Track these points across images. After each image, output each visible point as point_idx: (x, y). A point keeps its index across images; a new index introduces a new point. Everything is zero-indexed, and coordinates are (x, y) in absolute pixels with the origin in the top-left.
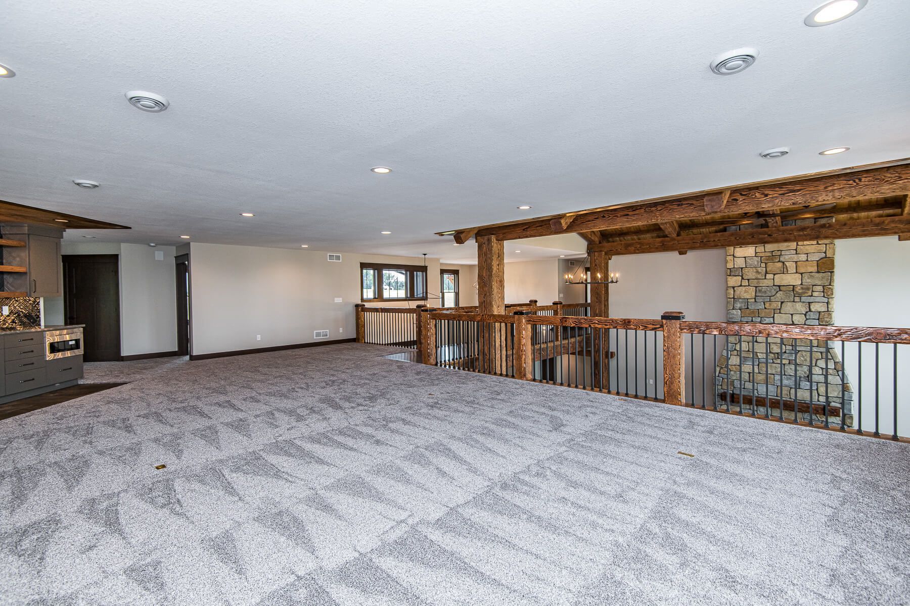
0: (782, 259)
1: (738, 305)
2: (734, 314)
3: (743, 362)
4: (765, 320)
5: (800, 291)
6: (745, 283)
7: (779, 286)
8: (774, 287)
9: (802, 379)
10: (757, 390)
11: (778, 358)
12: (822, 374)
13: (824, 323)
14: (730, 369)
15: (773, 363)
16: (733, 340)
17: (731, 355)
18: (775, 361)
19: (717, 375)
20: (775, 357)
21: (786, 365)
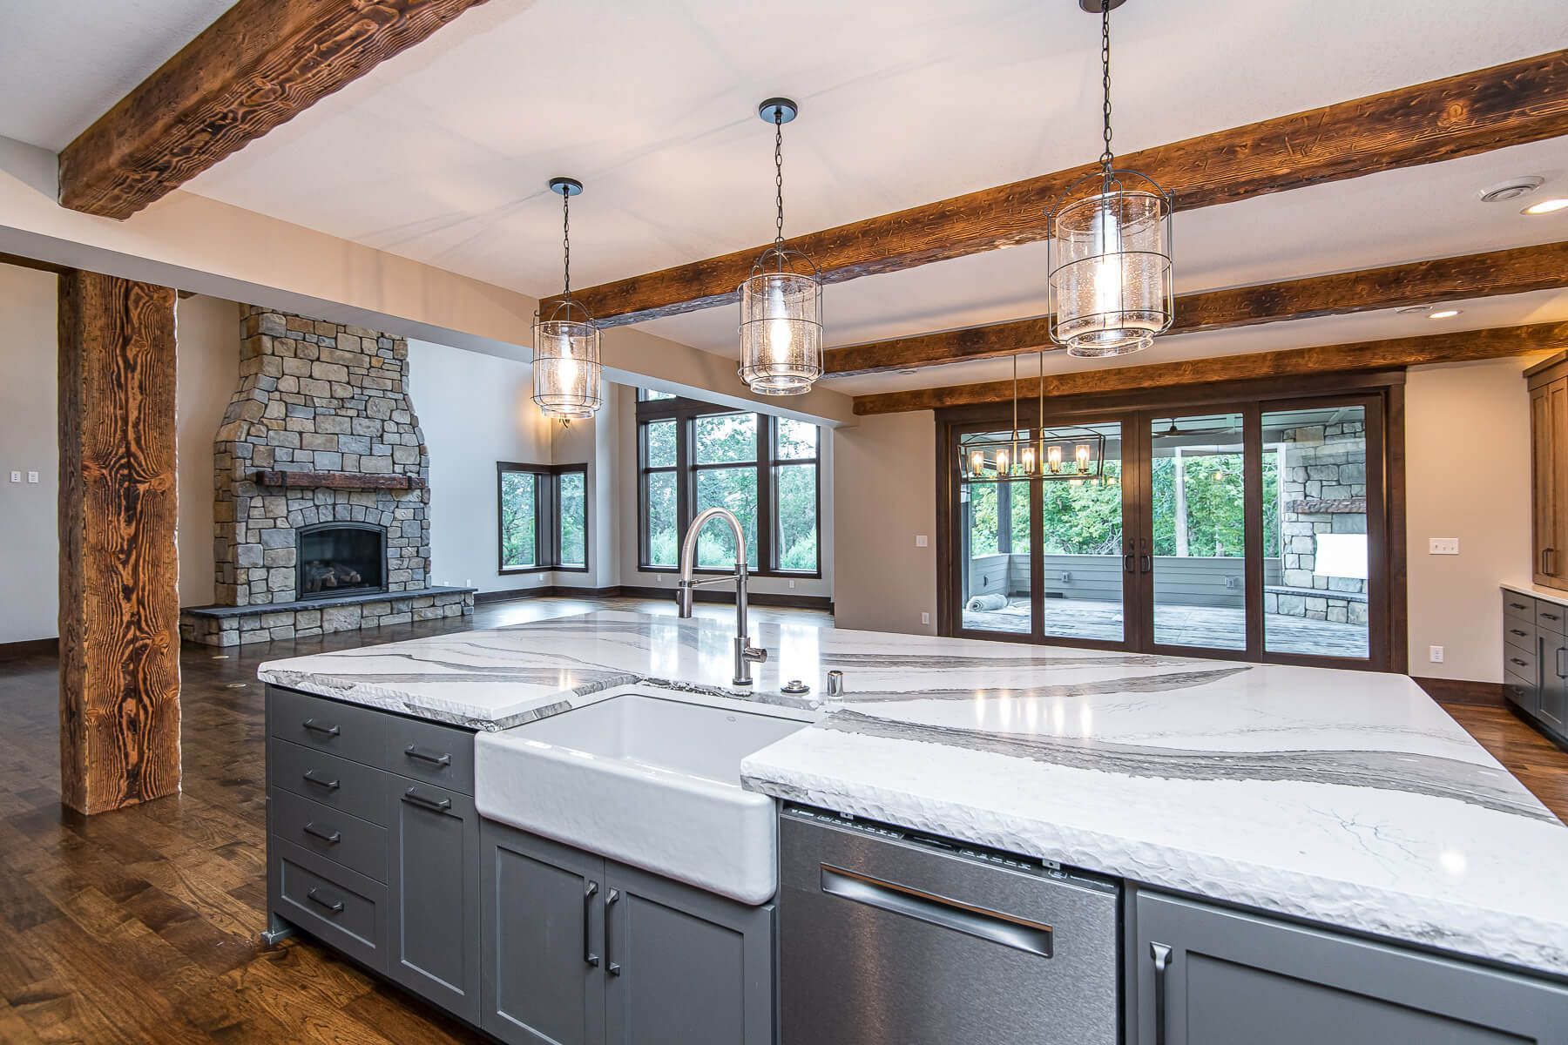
2: (274, 322)
3: (291, 413)
4: (324, 341)
9: (374, 440)
10: (313, 462)
11: (343, 407)
12: (398, 433)
13: (399, 357)
14: (267, 426)
15: (336, 415)
16: (273, 372)
17: (269, 399)
18: (339, 412)
19: (243, 440)
20: (339, 405)
21: (354, 418)
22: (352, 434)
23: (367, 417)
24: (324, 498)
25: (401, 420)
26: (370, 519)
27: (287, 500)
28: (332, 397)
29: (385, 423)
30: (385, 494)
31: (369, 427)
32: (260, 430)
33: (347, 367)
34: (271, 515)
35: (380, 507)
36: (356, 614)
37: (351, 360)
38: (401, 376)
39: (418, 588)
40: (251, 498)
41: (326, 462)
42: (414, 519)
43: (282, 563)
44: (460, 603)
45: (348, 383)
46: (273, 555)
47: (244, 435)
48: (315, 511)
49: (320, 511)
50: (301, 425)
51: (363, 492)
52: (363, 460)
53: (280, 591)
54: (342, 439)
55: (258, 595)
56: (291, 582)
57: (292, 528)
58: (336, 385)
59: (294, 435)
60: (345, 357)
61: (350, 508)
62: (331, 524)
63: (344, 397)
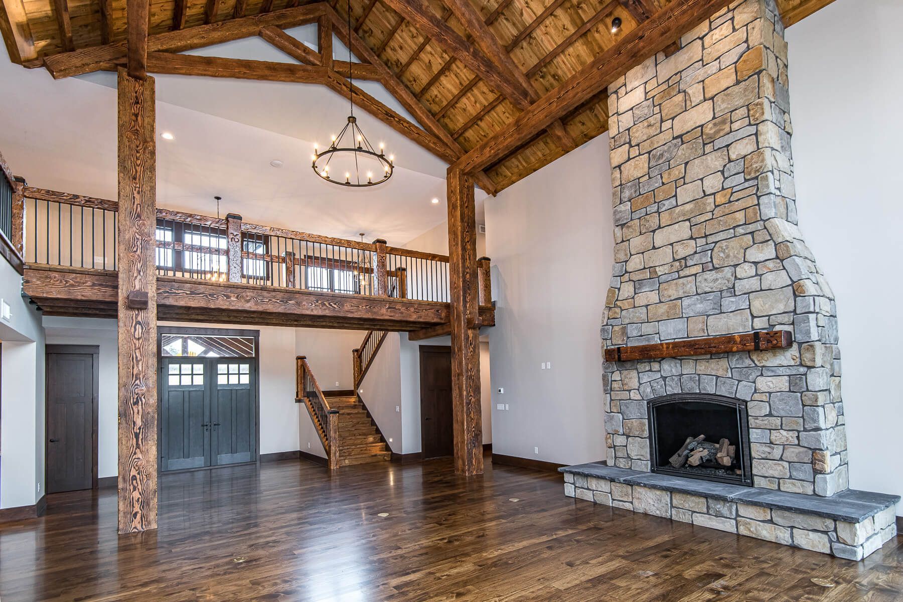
0: (682, 87)
1: (627, 194)
2: (621, 212)
3: (639, 289)
4: (664, 205)
5: (712, 132)
6: (635, 152)
7: (680, 136)
8: (675, 141)
9: (724, 294)
10: (659, 333)
11: (686, 267)
12: (757, 275)
13: (753, 175)
14: (620, 307)
15: (679, 278)
16: (622, 257)
17: (621, 283)
18: (682, 274)
19: (605, 323)
20: (681, 266)
21: (698, 275)
22: (697, 294)
23: (715, 268)
24: (669, 368)
25: (760, 257)
26: (723, 391)
27: (638, 373)
28: (674, 260)
29: (738, 269)
30: (741, 358)
31: (717, 279)
32: (615, 313)
33: (689, 220)
34: (626, 388)
35: (736, 376)
36: (664, 501)
37: (692, 211)
38: (758, 198)
39: (800, 491)
40: (613, 372)
41: (671, 330)
42: (790, 391)
43: (637, 433)
44: (826, 533)
45: (691, 238)
46: (629, 425)
47: (606, 319)
48: (663, 382)
49: (667, 383)
50: (647, 298)
51: (711, 358)
52: (711, 320)
53: (638, 459)
54: (686, 302)
55: (621, 460)
56: (646, 453)
57: (643, 400)
58: (677, 245)
59: (642, 309)
60: (686, 210)
61: (697, 379)
62: (680, 396)
63: (687, 255)
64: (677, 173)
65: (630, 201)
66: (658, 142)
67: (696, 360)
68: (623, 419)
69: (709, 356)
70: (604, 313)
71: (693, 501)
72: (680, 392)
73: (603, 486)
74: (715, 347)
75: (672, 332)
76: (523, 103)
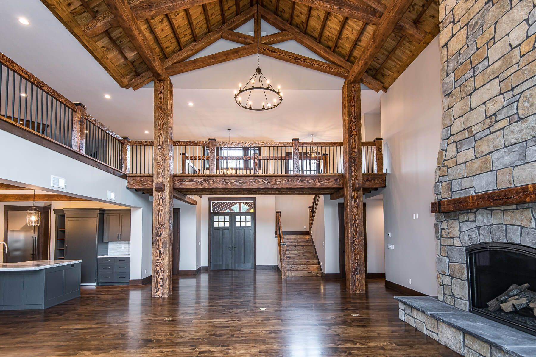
1: (451, 66)
2: (447, 83)
3: (460, 148)
4: (479, 68)
6: (457, 28)
8: (487, 6)
9: (529, 143)
10: (474, 187)
11: (496, 122)
14: (447, 166)
15: (491, 133)
16: (448, 123)
17: (448, 144)
18: (492, 129)
19: (437, 181)
20: (491, 122)
21: (505, 128)
22: (506, 147)
23: (520, 119)
24: (482, 219)
26: (527, 241)
27: (460, 223)
28: (487, 117)
31: (522, 130)
32: (444, 171)
33: (498, 77)
34: (451, 235)
36: (458, 339)
37: (500, 67)
40: (442, 222)
41: (483, 183)
43: (458, 275)
45: (501, 94)
46: (453, 268)
47: (438, 177)
48: (477, 231)
49: (480, 232)
50: (465, 156)
51: (517, 209)
52: (516, 171)
53: (460, 298)
54: (496, 155)
55: (448, 297)
56: (465, 294)
57: (463, 246)
58: (489, 103)
59: (462, 166)
60: (495, 68)
61: (504, 228)
62: (491, 245)
63: (496, 110)
64: (488, 34)
65: (453, 72)
66: (474, 12)
67: (504, 211)
68: (449, 262)
69: (514, 207)
70: (436, 172)
71: (479, 344)
72: (491, 241)
73: (421, 316)
74: (511, 198)
75: (485, 185)
76: (373, 19)
